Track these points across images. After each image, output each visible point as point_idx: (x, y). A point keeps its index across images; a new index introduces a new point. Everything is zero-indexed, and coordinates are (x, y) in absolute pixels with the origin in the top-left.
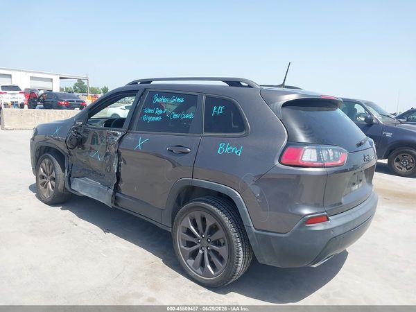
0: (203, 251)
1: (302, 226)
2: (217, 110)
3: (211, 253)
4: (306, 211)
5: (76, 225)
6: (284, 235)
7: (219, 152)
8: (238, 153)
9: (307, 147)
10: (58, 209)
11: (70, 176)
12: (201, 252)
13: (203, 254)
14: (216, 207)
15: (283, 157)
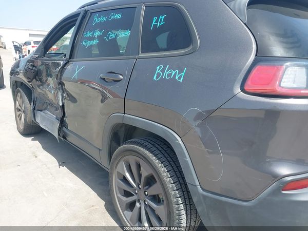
0: (140, 204)
1: (276, 192)
2: (157, 22)
3: (148, 210)
4: (284, 170)
5: (36, 157)
6: (245, 204)
7: (155, 78)
8: (180, 78)
9: (288, 64)
10: (29, 139)
11: (34, 109)
12: (138, 205)
13: (140, 208)
14: (152, 152)
15: (249, 82)
